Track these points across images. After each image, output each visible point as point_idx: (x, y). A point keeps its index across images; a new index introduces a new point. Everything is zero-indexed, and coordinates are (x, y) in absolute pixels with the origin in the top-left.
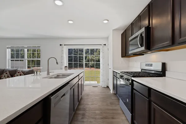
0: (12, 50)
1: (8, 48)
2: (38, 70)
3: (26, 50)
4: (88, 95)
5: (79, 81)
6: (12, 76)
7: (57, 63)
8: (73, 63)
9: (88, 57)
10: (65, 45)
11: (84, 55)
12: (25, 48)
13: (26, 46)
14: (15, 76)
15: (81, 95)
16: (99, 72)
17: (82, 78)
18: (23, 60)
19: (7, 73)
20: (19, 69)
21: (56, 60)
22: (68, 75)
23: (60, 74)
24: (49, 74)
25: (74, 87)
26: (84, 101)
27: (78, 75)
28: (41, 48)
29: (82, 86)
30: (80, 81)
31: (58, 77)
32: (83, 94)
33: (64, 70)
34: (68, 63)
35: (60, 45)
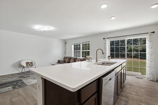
0: (75, 46)
1: (73, 44)
2: (90, 58)
3: (81, 45)
4: (131, 85)
5: (121, 69)
6: (75, 61)
7: (103, 53)
8: (115, 53)
9: (129, 47)
10: (107, 38)
11: (126, 46)
12: (81, 43)
13: (81, 42)
14: (76, 62)
15: (124, 83)
16: (145, 63)
17: (125, 67)
18: (80, 52)
19: (72, 59)
20: (78, 57)
21: (102, 51)
22: (112, 64)
23: (105, 62)
24: (97, 62)
25: (117, 74)
26: (127, 89)
27: (121, 64)
28: (90, 43)
29: (125, 75)
30: (123, 69)
31: (103, 64)
32: (125, 82)
33: (108, 59)
34: (110, 53)
35: (104, 39)
